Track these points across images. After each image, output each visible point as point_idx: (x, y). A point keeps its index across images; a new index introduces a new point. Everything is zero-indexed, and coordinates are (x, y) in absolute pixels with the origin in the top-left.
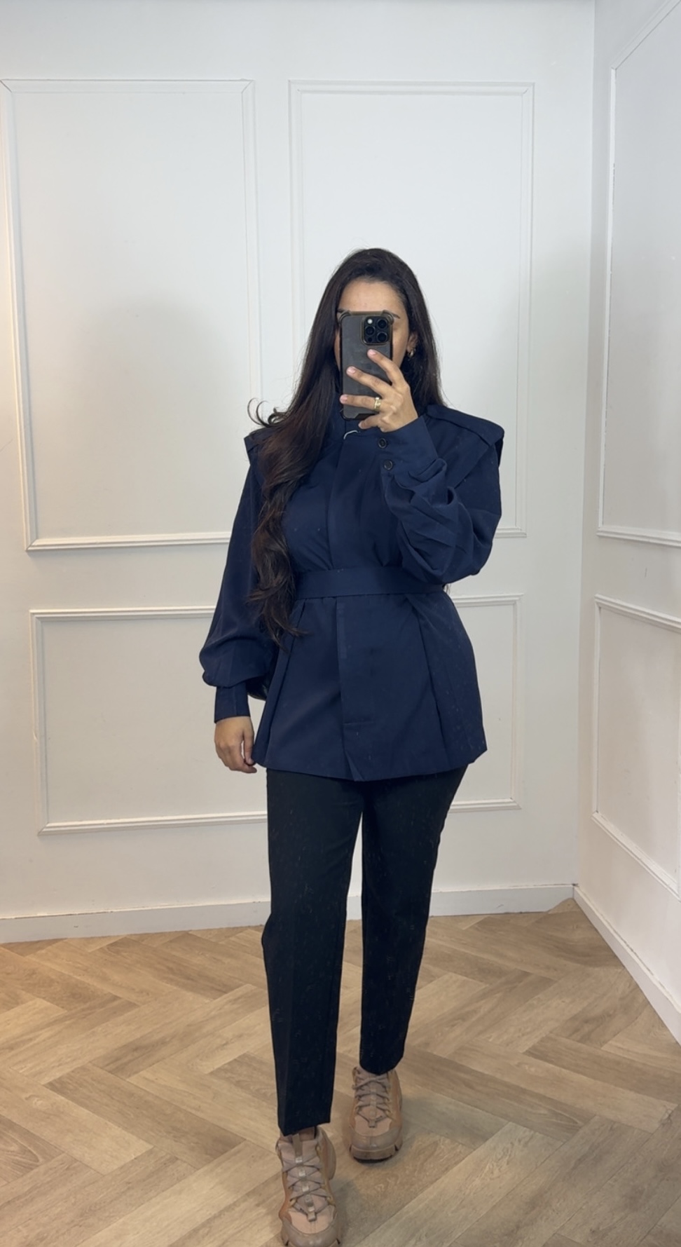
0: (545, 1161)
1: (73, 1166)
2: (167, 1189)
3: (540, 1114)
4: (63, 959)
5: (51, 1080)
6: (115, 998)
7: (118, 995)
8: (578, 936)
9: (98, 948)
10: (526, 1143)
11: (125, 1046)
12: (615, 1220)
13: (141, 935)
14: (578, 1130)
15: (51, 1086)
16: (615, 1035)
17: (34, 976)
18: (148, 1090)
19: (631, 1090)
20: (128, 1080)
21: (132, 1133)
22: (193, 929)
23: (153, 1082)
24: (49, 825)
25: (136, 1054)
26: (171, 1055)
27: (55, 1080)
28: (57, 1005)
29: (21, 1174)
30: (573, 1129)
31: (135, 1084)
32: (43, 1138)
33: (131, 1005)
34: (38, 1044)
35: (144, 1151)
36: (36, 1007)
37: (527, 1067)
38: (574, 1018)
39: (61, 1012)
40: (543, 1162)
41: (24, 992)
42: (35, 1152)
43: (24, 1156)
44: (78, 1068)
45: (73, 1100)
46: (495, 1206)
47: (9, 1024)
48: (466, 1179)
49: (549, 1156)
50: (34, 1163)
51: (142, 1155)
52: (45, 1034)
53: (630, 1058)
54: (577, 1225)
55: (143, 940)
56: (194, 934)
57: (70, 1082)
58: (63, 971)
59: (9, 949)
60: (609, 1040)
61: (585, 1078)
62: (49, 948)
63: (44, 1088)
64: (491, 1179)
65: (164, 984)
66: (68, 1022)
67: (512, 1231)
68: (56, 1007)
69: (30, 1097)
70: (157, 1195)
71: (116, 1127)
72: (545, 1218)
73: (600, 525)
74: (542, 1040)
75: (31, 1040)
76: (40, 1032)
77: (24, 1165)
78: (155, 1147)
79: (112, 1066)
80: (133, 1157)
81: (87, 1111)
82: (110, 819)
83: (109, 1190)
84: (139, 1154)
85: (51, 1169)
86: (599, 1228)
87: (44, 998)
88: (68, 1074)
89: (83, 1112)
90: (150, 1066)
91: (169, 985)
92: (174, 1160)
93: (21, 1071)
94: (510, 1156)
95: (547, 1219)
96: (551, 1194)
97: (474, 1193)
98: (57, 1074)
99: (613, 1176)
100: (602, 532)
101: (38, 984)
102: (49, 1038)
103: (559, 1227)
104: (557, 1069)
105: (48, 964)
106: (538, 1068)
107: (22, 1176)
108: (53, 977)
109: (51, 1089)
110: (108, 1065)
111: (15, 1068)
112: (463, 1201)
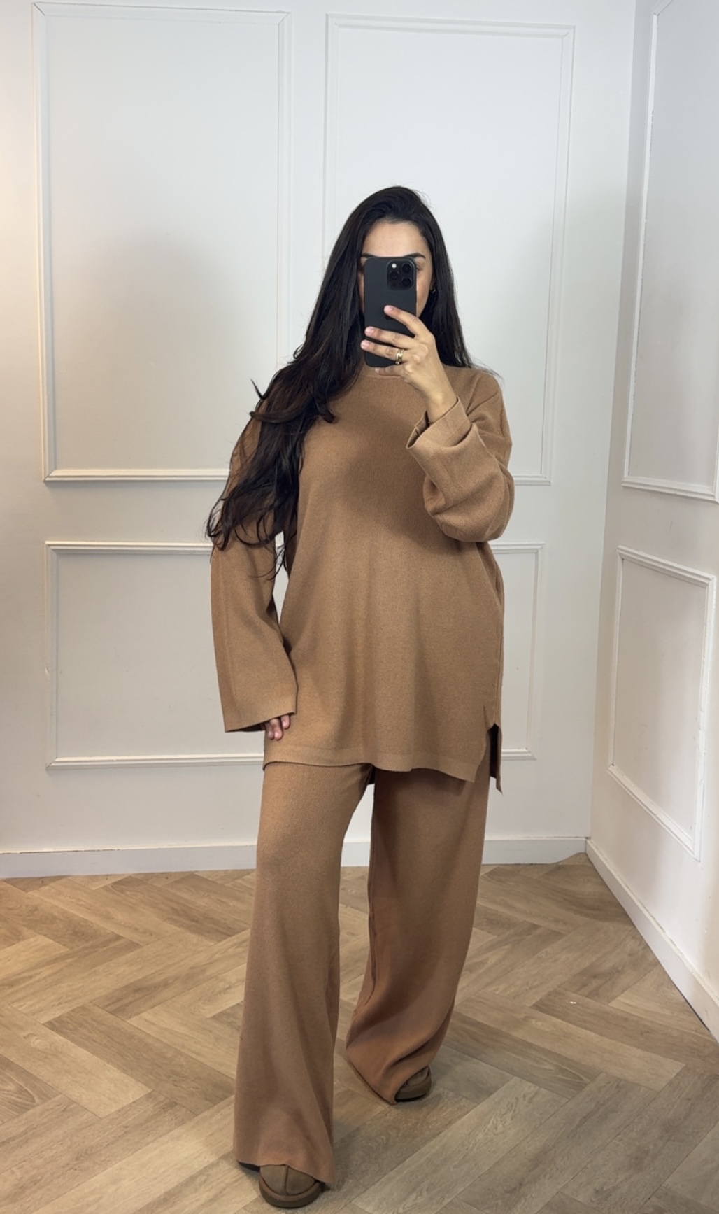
0: (549, 1118)
1: (69, 1108)
2: (165, 1134)
3: (545, 1069)
4: (66, 896)
5: (50, 1019)
6: (118, 938)
7: (121, 934)
8: (587, 889)
9: (102, 886)
10: (531, 1099)
11: (127, 987)
12: (618, 1181)
13: (146, 874)
14: (584, 1087)
15: (51, 1025)
16: (623, 992)
17: (36, 912)
18: (148, 1032)
19: (638, 1048)
20: (128, 1021)
21: (131, 1075)
22: (200, 870)
23: (154, 1024)
24: (57, 760)
25: (137, 996)
26: (173, 997)
27: (54, 1019)
28: (59, 942)
29: (17, 1114)
30: (580, 1086)
31: (136, 1025)
32: (41, 1078)
33: (133, 945)
34: (38, 981)
35: (142, 1095)
36: (36, 944)
37: (534, 1021)
38: (582, 973)
39: (64, 950)
40: (547, 1120)
41: (25, 929)
42: (31, 1093)
43: (20, 1096)
44: (78, 1007)
45: (73, 1040)
46: (498, 1162)
47: (9, 960)
48: (469, 1134)
49: (554, 1113)
50: (30, 1103)
51: (141, 1098)
52: (46, 972)
53: (638, 1015)
54: (581, 1183)
55: (148, 880)
56: (199, 875)
57: (70, 1022)
58: (66, 909)
59: (11, 884)
60: (616, 997)
61: (593, 1034)
62: (52, 884)
63: (43, 1027)
64: (494, 1134)
65: (168, 925)
66: (69, 961)
67: (515, 1189)
68: (57, 944)
69: (28, 1035)
70: (153, 1141)
71: (116, 1069)
72: (548, 1176)
73: (626, 474)
74: (549, 994)
75: (31, 977)
76: (40, 970)
77: (19, 1105)
78: (154, 1091)
79: (113, 1007)
80: (132, 1101)
81: (86, 1052)
82: (119, 756)
83: (106, 1134)
84: (138, 1098)
85: (48, 1110)
86: (603, 1188)
87: (45, 935)
88: (68, 1013)
89: (82, 1053)
90: (152, 1008)
91: (173, 926)
92: (172, 1104)
93: (20, 1009)
94: (514, 1111)
95: (551, 1177)
96: (555, 1152)
97: (478, 1148)
98: (56, 1013)
99: (619, 1134)
100: (627, 482)
101: (39, 921)
102: (49, 976)
103: (563, 1185)
104: (564, 1022)
105: (52, 901)
106: (545, 1023)
107: (18, 1116)
108: (56, 914)
109: (51, 1029)
110: (108, 1005)
111: (15, 1005)
112: (466, 1155)
